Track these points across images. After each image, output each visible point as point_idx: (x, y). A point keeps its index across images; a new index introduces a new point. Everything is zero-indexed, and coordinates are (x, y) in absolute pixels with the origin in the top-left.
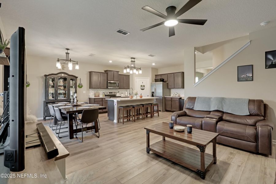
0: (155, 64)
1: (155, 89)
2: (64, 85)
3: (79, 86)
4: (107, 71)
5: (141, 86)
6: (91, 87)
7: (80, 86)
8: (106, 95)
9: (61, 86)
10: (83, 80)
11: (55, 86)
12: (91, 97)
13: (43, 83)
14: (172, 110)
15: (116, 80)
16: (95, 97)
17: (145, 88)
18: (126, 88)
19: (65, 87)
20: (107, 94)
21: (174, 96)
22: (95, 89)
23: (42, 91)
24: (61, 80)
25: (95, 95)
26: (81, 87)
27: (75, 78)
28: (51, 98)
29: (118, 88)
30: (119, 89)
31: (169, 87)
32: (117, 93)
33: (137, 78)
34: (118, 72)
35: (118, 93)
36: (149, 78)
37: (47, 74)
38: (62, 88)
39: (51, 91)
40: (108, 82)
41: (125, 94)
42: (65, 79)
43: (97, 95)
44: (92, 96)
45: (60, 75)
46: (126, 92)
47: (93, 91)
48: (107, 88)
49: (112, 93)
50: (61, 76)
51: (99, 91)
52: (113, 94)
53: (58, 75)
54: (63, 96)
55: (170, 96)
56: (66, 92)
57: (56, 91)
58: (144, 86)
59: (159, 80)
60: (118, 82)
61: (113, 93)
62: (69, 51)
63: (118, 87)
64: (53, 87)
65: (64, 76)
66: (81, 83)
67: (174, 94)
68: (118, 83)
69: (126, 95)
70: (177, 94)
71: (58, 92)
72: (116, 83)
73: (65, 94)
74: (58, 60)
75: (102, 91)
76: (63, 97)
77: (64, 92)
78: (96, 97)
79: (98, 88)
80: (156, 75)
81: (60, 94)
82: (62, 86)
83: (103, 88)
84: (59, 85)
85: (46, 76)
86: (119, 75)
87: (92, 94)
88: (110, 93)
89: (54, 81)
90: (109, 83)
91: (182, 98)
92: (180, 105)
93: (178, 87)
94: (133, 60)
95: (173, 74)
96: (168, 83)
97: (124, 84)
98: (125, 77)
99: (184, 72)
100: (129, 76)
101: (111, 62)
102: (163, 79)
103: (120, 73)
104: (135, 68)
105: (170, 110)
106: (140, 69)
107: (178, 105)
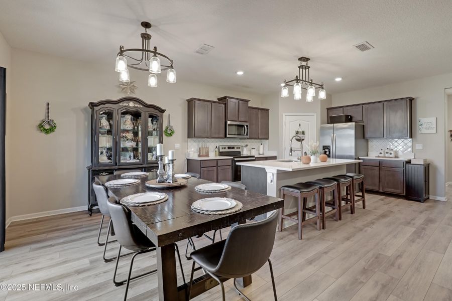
0: (342, 78)
1: (334, 140)
2: (134, 128)
3: (166, 131)
4: (225, 98)
5: (297, 133)
6: (191, 133)
7: (169, 132)
8: (221, 154)
9: (128, 131)
10: (176, 118)
11: (114, 131)
12: (191, 157)
13: (86, 123)
14: (381, 190)
15: (242, 119)
16: (199, 156)
17: (307, 137)
18: (263, 137)
19: (136, 134)
20: (224, 150)
21: (381, 155)
22: (199, 139)
23: (86, 142)
24: (129, 117)
25: (200, 152)
26: (171, 135)
27: (159, 114)
28: (104, 159)
29: (248, 137)
30: (248, 139)
31: (367, 136)
32: (243, 149)
33: (286, 114)
34: (247, 101)
35: (245, 149)
36: (315, 115)
37: (96, 101)
38: (130, 135)
39: (105, 142)
40: (229, 122)
41: (259, 150)
42: (136, 115)
43: (204, 154)
44: (194, 156)
45: (124, 105)
46: (262, 146)
47: (195, 145)
48: (226, 136)
49: (233, 148)
50: (129, 106)
51: (208, 144)
52: (235, 150)
53: (121, 104)
54: (132, 154)
55: (367, 156)
56: (137, 145)
57: (116, 143)
58: (303, 133)
59: (344, 119)
60: (247, 124)
61: (236, 147)
62: (149, 31)
63: (247, 135)
64: (109, 132)
65: (134, 107)
66: (171, 125)
68: (247, 126)
69: (261, 153)
70: (391, 152)
71: (122, 146)
72: (243, 126)
73: (135, 150)
74: (121, 52)
75: (213, 144)
76: (132, 157)
77: (133, 144)
78: (203, 156)
79: (207, 138)
80: (328, 109)
81: (125, 150)
82: (131, 130)
83: (217, 136)
84: (122, 128)
85: (92, 105)
86: (249, 107)
87: (193, 150)
88: (229, 148)
89: (112, 119)
90: (229, 125)
92: (407, 179)
93: (397, 134)
94: (305, 65)
95: (382, 103)
96: (364, 125)
97: (258, 128)
98: (260, 113)
99: (413, 99)
100: (267, 110)
101: (240, 73)
102: (351, 116)
103: (250, 104)
104: (311, 83)
105: (376, 188)
106: (322, 87)
107: (401, 178)
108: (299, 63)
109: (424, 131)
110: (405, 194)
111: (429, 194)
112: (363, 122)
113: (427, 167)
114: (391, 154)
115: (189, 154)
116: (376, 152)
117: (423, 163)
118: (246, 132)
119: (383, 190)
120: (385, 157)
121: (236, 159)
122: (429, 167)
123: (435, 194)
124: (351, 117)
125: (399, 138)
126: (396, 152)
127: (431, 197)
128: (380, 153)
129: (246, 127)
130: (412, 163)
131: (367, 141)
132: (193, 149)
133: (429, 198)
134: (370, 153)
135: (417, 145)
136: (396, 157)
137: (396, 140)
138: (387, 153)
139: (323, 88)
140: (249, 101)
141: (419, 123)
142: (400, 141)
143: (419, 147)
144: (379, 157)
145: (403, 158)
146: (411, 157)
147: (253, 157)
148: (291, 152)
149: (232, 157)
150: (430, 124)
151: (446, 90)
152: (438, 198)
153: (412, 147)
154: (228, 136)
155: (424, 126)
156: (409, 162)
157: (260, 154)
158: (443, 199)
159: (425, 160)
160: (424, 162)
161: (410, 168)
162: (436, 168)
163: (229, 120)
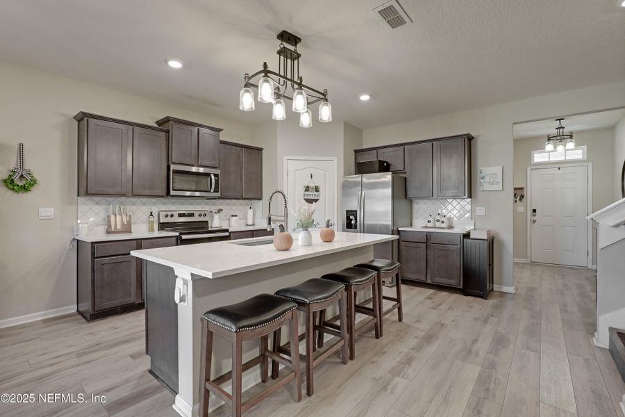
0: (371, 96)
1: (362, 202)
3: (11, 181)
4: (167, 120)
5: (307, 189)
6: (81, 188)
7: (20, 183)
8: (163, 226)
14: (429, 281)
15: (207, 163)
16: (108, 232)
17: (322, 195)
18: (250, 196)
20: (169, 220)
21: (429, 225)
25: (109, 226)
26: (25, 189)
29: (218, 194)
30: (219, 198)
31: (410, 194)
32: (212, 217)
33: (290, 157)
34: (219, 130)
35: (216, 217)
36: (336, 159)
40: (173, 167)
41: (246, 218)
43: (119, 227)
44: (94, 233)
46: (250, 212)
47: (98, 208)
48: (168, 193)
49: (192, 215)
51: (130, 209)
55: (411, 225)
58: (317, 189)
59: (377, 166)
60: (217, 172)
61: (196, 214)
63: (216, 191)
66: (27, 167)
67: (430, 219)
68: (216, 175)
69: (250, 222)
70: (443, 219)
72: (208, 175)
75: (143, 208)
78: (116, 232)
79: (123, 195)
83: (147, 193)
86: (222, 142)
87: (92, 221)
88: (180, 215)
90: (176, 172)
91: (472, 236)
92: (465, 263)
93: (451, 192)
94: (293, 50)
95: (430, 144)
96: (406, 178)
97: (241, 179)
98: (244, 155)
99: (473, 138)
100: (260, 150)
101: (175, 64)
102: (387, 163)
103: (223, 137)
104: (300, 85)
105: (421, 278)
106: (324, 97)
107: (457, 261)
108: (278, 44)
109: (487, 187)
110: (461, 287)
111: (493, 283)
112: (405, 173)
113: (491, 242)
114: (443, 222)
115: (78, 229)
116: (423, 220)
117: (485, 237)
118: (213, 186)
119: (431, 279)
120: (435, 227)
121: (184, 237)
122: (493, 241)
123: (501, 284)
124: (388, 165)
125: (455, 198)
126: (450, 219)
127: (496, 287)
128: (429, 222)
129: (213, 177)
130: (471, 237)
131: (411, 202)
132: (92, 219)
133: (492, 289)
134: (414, 222)
135: (477, 208)
136: (450, 227)
137: (450, 200)
138: (438, 221)
139: (326, 100)
140: (221, 130)
141: (480, 175)
142: (455, 203)
143: (480, 211)
144: (426, 227)
145: (459, 229)
146: (469, 227)
147: (227, 230)
148: (270, 224)
149: (177, 234)
150: (494, 176)
151: (515, 125)
152: (505, 289)
153: (472, 211)
154: (172, 193)
155: (487, 179)
156: (467, 236)
157: (247, 225)
158: (511, 290)
159: (489, 233)
160: (488, 234)
161: (469, 245)
162: (502, 244)
163: (174, 163)
